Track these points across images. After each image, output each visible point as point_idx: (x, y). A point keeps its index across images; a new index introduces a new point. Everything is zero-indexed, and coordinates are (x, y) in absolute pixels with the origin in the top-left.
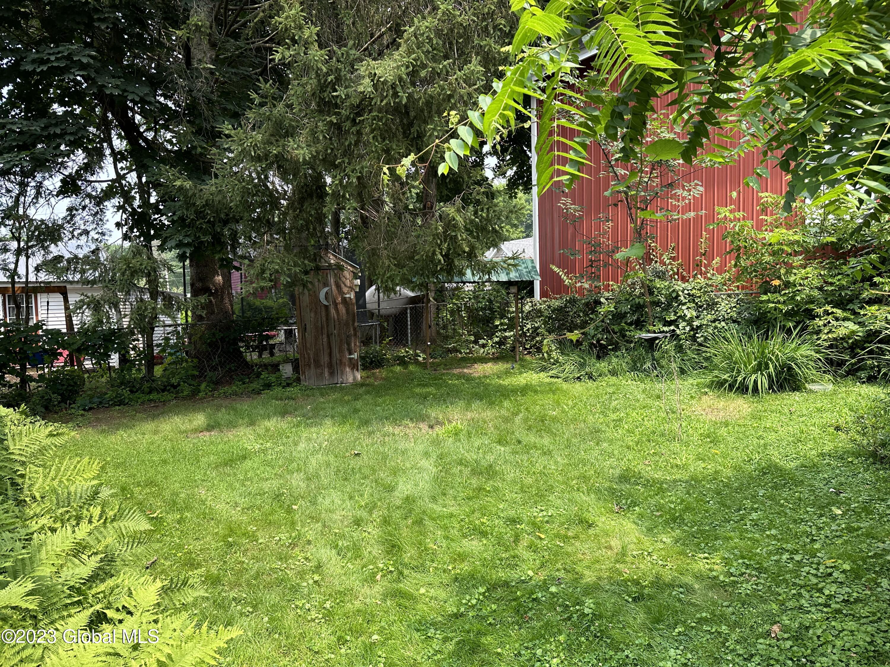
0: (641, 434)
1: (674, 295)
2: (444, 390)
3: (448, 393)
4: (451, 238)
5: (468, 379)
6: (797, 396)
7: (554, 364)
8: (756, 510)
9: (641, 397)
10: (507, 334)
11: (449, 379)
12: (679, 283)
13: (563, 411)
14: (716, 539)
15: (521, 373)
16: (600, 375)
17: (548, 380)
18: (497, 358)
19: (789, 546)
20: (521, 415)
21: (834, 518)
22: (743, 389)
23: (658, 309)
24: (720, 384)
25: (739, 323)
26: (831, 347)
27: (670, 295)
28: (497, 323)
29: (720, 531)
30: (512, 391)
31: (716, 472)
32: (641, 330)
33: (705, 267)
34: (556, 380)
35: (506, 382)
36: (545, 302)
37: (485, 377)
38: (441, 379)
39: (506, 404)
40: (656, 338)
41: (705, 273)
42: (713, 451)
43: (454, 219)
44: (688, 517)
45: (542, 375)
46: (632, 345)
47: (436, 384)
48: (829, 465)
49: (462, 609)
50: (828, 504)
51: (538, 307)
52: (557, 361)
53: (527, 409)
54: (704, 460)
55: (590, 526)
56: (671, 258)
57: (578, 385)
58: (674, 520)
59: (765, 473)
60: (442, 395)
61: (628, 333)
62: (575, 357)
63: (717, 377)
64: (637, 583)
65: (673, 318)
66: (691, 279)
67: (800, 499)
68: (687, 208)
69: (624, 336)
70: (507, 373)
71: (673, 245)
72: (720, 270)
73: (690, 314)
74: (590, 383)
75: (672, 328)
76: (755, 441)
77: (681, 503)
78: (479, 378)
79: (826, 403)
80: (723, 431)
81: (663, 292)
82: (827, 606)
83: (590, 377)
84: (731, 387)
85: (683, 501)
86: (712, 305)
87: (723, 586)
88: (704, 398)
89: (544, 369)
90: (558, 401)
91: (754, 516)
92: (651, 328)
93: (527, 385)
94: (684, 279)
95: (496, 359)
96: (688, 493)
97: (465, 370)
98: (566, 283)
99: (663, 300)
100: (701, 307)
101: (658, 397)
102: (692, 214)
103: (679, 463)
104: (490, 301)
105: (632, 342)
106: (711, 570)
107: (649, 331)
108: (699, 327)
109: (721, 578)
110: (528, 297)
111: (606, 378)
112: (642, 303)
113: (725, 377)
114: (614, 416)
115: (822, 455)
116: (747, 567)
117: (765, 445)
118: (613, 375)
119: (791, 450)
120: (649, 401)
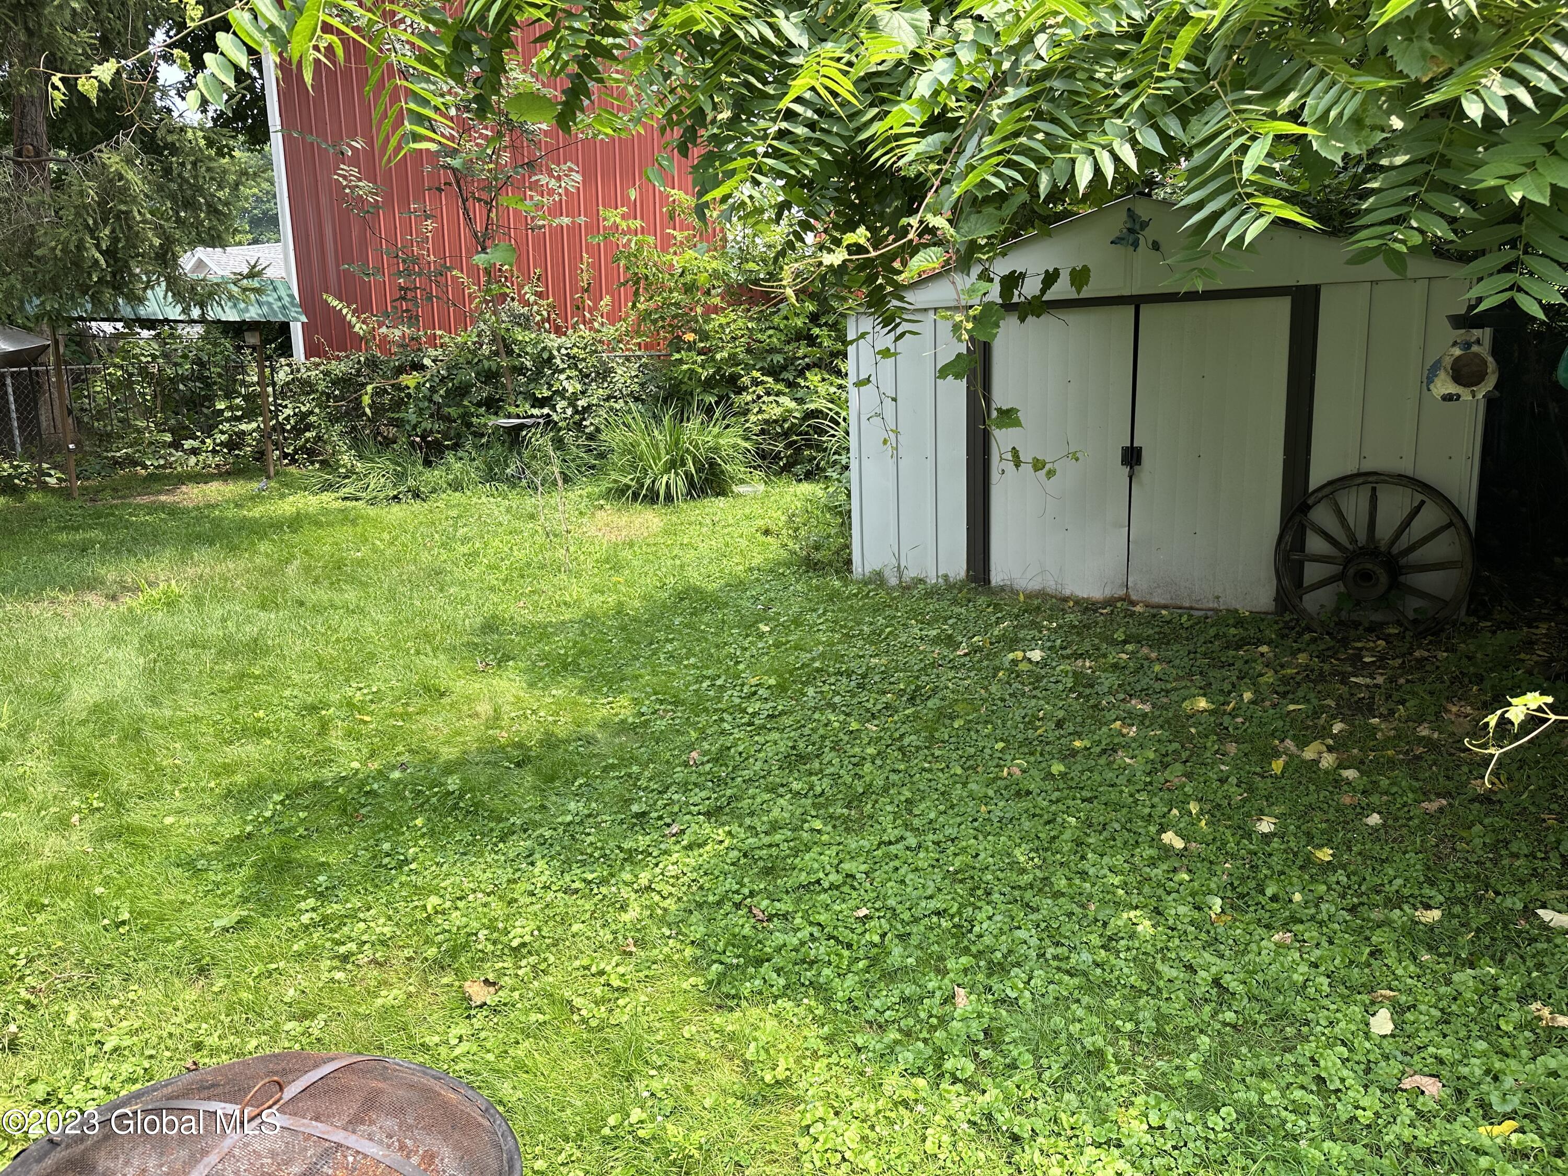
0: (509, 569)
1: (546, 355)
2: (122, 534)
3: (134, 539)
4: (118, 217)
5: (173, 511)
6: (721, 502)
7: (346, 477)
8: (671, 641)
9: (504, 519)
10: (244, 427)
11: (131, 514)
12: (553, 336)
13: (375, 550)
14: (622, 680)
15: (282, 496)
16: (434, 491)
17: (339, 504)
18: (228, 473)
19: (710, 672)
20: (296, 563)
21: (761, 636)
22: (652, 498)
23: (522, 379)
24: (621, 491)
25: (643, 402)
26: (763, 432)
27: (540, 354)
28: (220, 406)
29: (628, 671)
30: (271, 526)
31: (620, 604)
32: (496, 414)
33: (590, 313)
34: (354, 503)
35: (256, 512)
36: (317, 365)
37: (209, 506)
38: (113, 515)
39: (264, 547)
40: (521, 427)
41: (591, 321)
42: (614, 579)
43: (121, 178)
44: (583, 661)
45: (326, 497)
46: (484, 440)
47: (102, 525)
48: (758, 580)
49: (249, 828)
50: (757, 622)
51: (304, 375)
52: (351, 472)
53: (306, 552)
54: (603, 593)
55: (442, 695)
56: (536, 294)
57: (395, 508)
58: (565, 667)
59: (682, 599)
60: (122, 542)
61: (474, 420)
62: (384, 463)
63: (615, 481)
64: (520, 745)
65: (546, 393)
66: (570, 332)
67: (723, 622)
68: (556, 210)
69: (469, 425)
70: (255, 498)
71: (538, 271)
72: (613, 317)
73: (572, 387)
74: (417, 505)
75: (546, 411)
76: (669, 562)
77: (574, 646)
78: (197, 508)
79: (757, 509)
80: (626, 554)
81: (528, 349)
82: (750, 724)
83: (417, 495)
84: (635, 496)
85: (575, 643)
86: (604, 374)
87: (634, 727)
88: (599, 514)
89: (328, 487)
90: (362, 535)
91: (669, 647)
92: (512, 410)
93: (298, 513)
94: (559, 331)
95: (225, 475)
96: (583, 634)
97: (163, 498)
98: (357, 329)
99: (529, 364)
100: (587, 376)
101: (532, 517)
102: (566, 221)
103: (568, 599)
104: (199, 362)
105: (482, 435)
106: (616, 715)
107: (509, 416)
108: (587, 409)
109: (630, 720)
110: (280, 356)
111: (444, 496)
112: (494, 369)
113: (626, 481)
114: (465, 549)
115: (751, 569)
116: (662, 702)
117: (682, 566)
118: (456, 490)
119: (713, 568)
120: (517, 524)
